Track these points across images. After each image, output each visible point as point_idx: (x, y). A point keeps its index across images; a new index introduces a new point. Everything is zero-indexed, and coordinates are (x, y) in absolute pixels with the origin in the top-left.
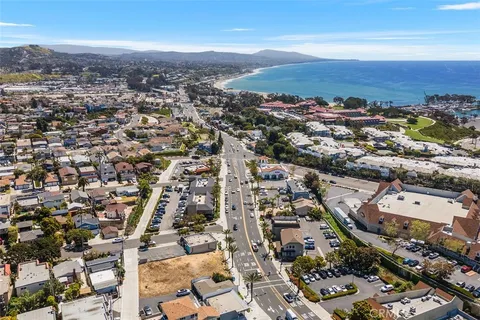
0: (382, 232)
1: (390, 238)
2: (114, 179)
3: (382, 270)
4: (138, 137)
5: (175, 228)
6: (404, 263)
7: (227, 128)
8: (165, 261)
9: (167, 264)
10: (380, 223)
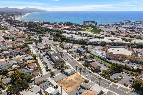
0: (116, 59)
1: (120, 61)
2: (18, 55)
3: (124, 70)
4: (11, 39)
5: (55, 68)
6: (130, 67)
7: (35, 33)
8: (63, 80)
9: (65, 81)
10: (115, 57)
